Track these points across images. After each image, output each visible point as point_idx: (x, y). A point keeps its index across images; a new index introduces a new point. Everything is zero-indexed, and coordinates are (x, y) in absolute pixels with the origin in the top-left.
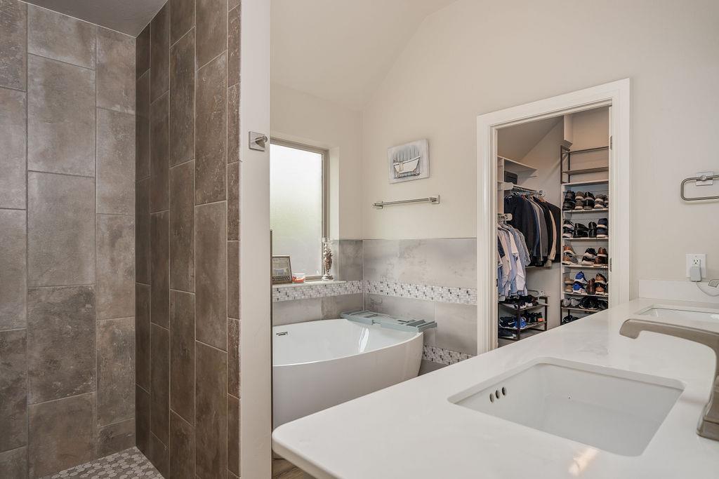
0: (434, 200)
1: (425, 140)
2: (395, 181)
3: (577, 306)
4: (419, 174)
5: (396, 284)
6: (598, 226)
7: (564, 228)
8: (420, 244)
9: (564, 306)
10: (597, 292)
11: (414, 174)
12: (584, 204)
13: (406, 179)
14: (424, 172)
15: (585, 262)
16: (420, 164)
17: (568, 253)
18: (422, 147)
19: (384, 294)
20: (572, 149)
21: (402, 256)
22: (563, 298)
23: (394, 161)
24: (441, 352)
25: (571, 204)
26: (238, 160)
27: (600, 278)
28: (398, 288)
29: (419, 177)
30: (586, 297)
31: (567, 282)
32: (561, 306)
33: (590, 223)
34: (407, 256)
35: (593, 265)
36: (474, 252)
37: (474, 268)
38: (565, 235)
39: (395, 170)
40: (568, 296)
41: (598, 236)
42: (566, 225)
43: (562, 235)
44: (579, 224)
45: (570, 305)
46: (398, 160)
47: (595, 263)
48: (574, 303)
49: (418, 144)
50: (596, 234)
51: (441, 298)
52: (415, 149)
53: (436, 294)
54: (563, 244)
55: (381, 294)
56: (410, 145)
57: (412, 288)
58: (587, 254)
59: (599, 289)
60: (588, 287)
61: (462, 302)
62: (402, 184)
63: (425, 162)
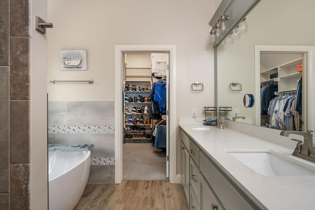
0: (91, 82)
1: (85, 50)
2: (65, 69)
3: (130, 130)
4: (81, 68)
5: (65, 126)
6: (138, 98)
7: (125, 98)
8: (81, 105)
9: (125, 130)
10: (137, 124)
11: (78, 67)
12: (133, 89)
13: (72, 69)
14: (84, 66)
15: (133, 112)
16: (82, 62)
17: (127, 109)
18: (84, 54)
19: (56, 132)
20: (127, 67)
21: (69, 110)
22: (124, 127)
23: (64, 58)
24: (95, 159)
25: (128, 89)
26: (28, 36)
27: (138, 118)
28: (66, 129)
29: (80, 69)
30: (133, 126)
31: (126, 120)
32: (124, 130)
33: (135, 97)
34: (72, 111)
35: (135, 113)
36: (113, 108)
37: (113, 115)
38: (125, 101)
39: (65, 63)
40: (127, 126)
41: (138, 102)
42: (126, 97)
43: (124, 101)
44: (131, 97)
45: (127, 130)
46: (67, 58)
47: (137, 112)
48: (129, 128)
49: (81, 51)
50: (137, 101)
51: (94, 132)
52: (79, 54)
53: (91, 130)
54: (124, 105)
55: (54, 133)
56: (76, 51)
57: (76, 128)
58: (134, 109)
59: (138, 122)
60: (134, 122)
61: (107, 132)
62: (70, 71)
63: (85, 61)
